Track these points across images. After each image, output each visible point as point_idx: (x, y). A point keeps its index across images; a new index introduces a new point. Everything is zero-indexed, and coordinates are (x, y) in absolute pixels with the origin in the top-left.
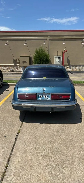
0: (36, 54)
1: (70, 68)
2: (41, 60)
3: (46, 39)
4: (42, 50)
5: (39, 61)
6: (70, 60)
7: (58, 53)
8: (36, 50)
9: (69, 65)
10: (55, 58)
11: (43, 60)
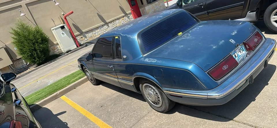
0: (15, 37)
1: (86, 37)
2: (34, 44)
3: (21, 6)
4: (23, 27)
5: (31, 46)
6: (79, 25)
7: (54, 22)
8: (11, 31)
9: (82, 33)
10: (53, 31)
11: (37, 42)
